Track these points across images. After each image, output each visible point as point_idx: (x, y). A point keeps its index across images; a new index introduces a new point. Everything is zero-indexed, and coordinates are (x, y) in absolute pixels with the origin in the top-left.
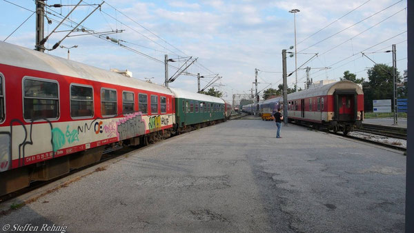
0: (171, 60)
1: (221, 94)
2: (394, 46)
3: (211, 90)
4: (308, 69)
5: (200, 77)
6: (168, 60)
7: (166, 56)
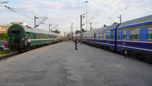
0: (37, 18)
1: (60, 32)
2: (121, 16)
3: (56, 30)
4: (91, 23)
5: (50, 25)
6: (36, 18)
7: (35, 16)
